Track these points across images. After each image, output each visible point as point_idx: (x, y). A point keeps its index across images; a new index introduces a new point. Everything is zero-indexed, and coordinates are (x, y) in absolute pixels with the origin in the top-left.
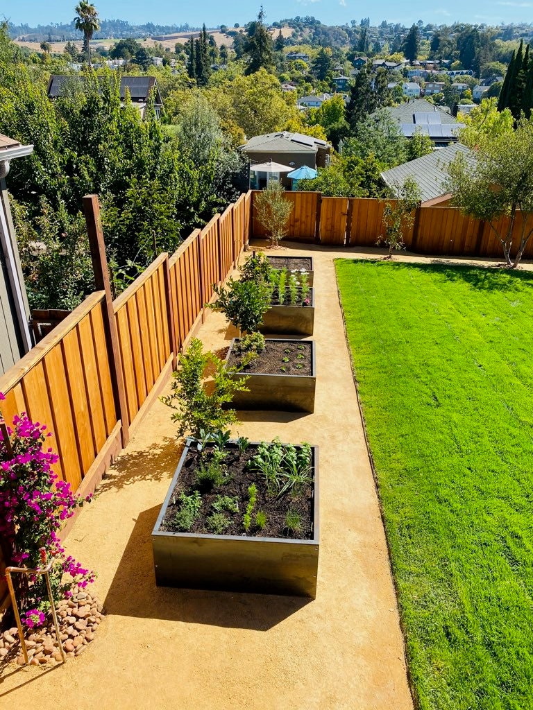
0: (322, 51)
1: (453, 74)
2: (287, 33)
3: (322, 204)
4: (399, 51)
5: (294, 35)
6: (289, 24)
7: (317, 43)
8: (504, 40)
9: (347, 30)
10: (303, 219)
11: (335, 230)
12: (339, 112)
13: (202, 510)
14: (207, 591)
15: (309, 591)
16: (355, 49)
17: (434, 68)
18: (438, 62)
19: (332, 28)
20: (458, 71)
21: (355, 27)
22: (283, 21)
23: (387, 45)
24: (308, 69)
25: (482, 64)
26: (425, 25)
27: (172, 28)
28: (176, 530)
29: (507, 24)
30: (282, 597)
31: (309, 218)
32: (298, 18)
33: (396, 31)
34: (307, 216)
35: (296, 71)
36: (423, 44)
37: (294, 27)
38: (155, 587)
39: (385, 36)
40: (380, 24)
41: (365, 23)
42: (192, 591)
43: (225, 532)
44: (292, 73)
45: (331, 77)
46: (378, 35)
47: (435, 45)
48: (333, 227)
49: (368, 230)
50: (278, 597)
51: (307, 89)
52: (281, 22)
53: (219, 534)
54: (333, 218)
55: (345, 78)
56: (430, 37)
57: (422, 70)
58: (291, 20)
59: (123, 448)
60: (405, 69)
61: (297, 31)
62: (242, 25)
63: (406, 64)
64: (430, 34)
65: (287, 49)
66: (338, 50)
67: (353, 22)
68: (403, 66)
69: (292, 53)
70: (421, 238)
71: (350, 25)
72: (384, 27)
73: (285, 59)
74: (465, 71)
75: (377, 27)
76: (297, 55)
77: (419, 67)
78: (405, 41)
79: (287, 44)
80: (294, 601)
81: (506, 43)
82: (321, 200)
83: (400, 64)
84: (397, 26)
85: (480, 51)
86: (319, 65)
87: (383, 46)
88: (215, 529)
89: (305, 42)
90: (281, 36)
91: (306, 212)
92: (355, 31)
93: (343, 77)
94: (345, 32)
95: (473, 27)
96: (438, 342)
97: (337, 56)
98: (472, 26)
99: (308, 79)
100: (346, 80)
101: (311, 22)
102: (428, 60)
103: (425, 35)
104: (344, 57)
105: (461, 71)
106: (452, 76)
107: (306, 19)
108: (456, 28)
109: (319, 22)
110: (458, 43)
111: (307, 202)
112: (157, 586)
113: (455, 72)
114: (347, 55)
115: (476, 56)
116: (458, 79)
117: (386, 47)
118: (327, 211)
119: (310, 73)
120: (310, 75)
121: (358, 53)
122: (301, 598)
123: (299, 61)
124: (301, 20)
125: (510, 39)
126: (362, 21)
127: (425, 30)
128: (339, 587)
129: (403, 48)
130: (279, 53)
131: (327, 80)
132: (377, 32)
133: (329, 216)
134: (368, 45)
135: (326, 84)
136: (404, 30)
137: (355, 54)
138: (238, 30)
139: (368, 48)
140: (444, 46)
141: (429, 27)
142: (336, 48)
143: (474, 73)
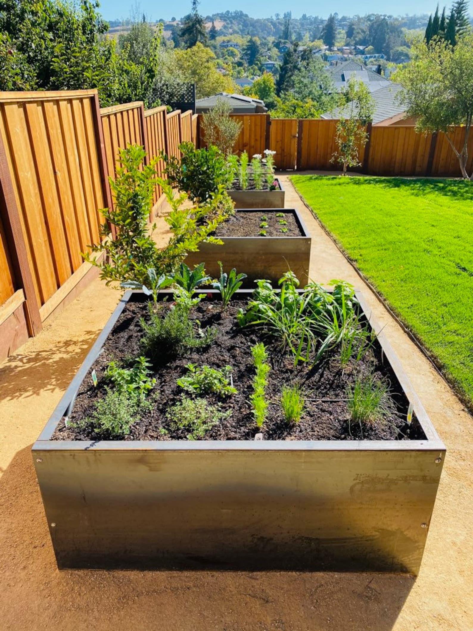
0: (251, 39)
1: (366, 58)
2: (219, 25)
3: (271, 127)
4: (319, 39)
5: (225, 27)
6: (221, 17)
7: (246, 33)
8: (409, 29)
9: (271, 22)
10: (253, 143)
11: (285, 154)
12: (270, 89)
13: (157, 395)
14: (175, 573)
15: (406, 560)
16: (280, 37)
17: (351, 53)
18: (353, 47)
19: (258, 21)
20: (371, 55)
21: (278, 19)
22: (215, 15)
23: (308, 35)
24: (239, 56)
25: (392, 49)
26: (340, 17)
27: (115, 23)
28: (97, 438)
29: (411, 15)
30: (343, 575)
31: (259, 143)
32: (228, 12)
33: (315, 22)
34: (256, 140)
35: (229, 58)
36: (339, 33)
37: (225, 20)
38: (56, 573)
39: (305, 27)
40: (301, 16)
41: (288, 16)
42: (141, 574)
43: (213, 434)
44: (226, 59)
45: (260, 61)
46: (300, 26)
47: (350, 33)
48: (284, 150)
49: (318, 153)
50: (337, 575)
51: (239, 73)
52: (213, 15)
53: (199, 439)
54: (282, 140)
55: (272, 62)
56: (345, 27)
57: (340, 54)
58: (222, 14)
59: (30, 336)
60: (325, 54)
61: (228, 24)
62: (178, 19)
63: (326, 50)
64: (345, 25)
65: (220, 39)
66: (265, 39)
67: (277, 15)
68: (323, 52)
69: (224, 42)
70: (373, 159)
71: (274, 18)
72: (305, 19)
73: (218, 47)
74: (377, 55)
75: (298, 19)
76: (228, 44)
77: (337, 52)
78: (323, 29)
79: (220, 35)
80: (373, 586)
81: (412, 31)
82: (270, 122)
83: (320, 50)
84: (316, 18)
85: (389, 38)
86: (249, 52)
87: (304, 36)
88: (189, 429)
89: (235, 32)
90: (214, 27)
91: (255, 136)
92: (279, 23)
93: (270, 62)
94: (270, 24)
95: (383, 17)
96: (435, 224)
97: (264, 44)
98: (381, 15)
99: (240, 64)
100: (274, 64)
101: (240, 17)
102: (345, 46)
103: (340, 26)
104: (270, 45)
105: (374, 55)
106: (366, 60)
107: (235, 13)
108: (368, 18)
109: (246, 16)
110: (370, 30)
111: (256, 125)
112: (59, 569)
113: (368, 56)
114: (273, 43)
115: (387, 41)
116: (372, 62)
117: (307, 36)
118: (277, 134)
119: (241, 59)
120: (241, 61)
121: (283, 41)
122: (387, 576)
123: (231, 48)
124: (231, 14)
125: (414, 28)
126: (285, 14)
127: (340, 21)
128: (454, 543)
129: (322, 36)
130: (213, 42)
131: (257, 64)
132: (298, 24)
133: (279, 138)
134: (291, 35)
135: (256, 67)
136: (322, 21)
137: (280, 42)
138: (175, 23)
139: (291, 38)
140: (358, 33)
141: (344, 19)
142: (263, 37)
143: (385, 57)
